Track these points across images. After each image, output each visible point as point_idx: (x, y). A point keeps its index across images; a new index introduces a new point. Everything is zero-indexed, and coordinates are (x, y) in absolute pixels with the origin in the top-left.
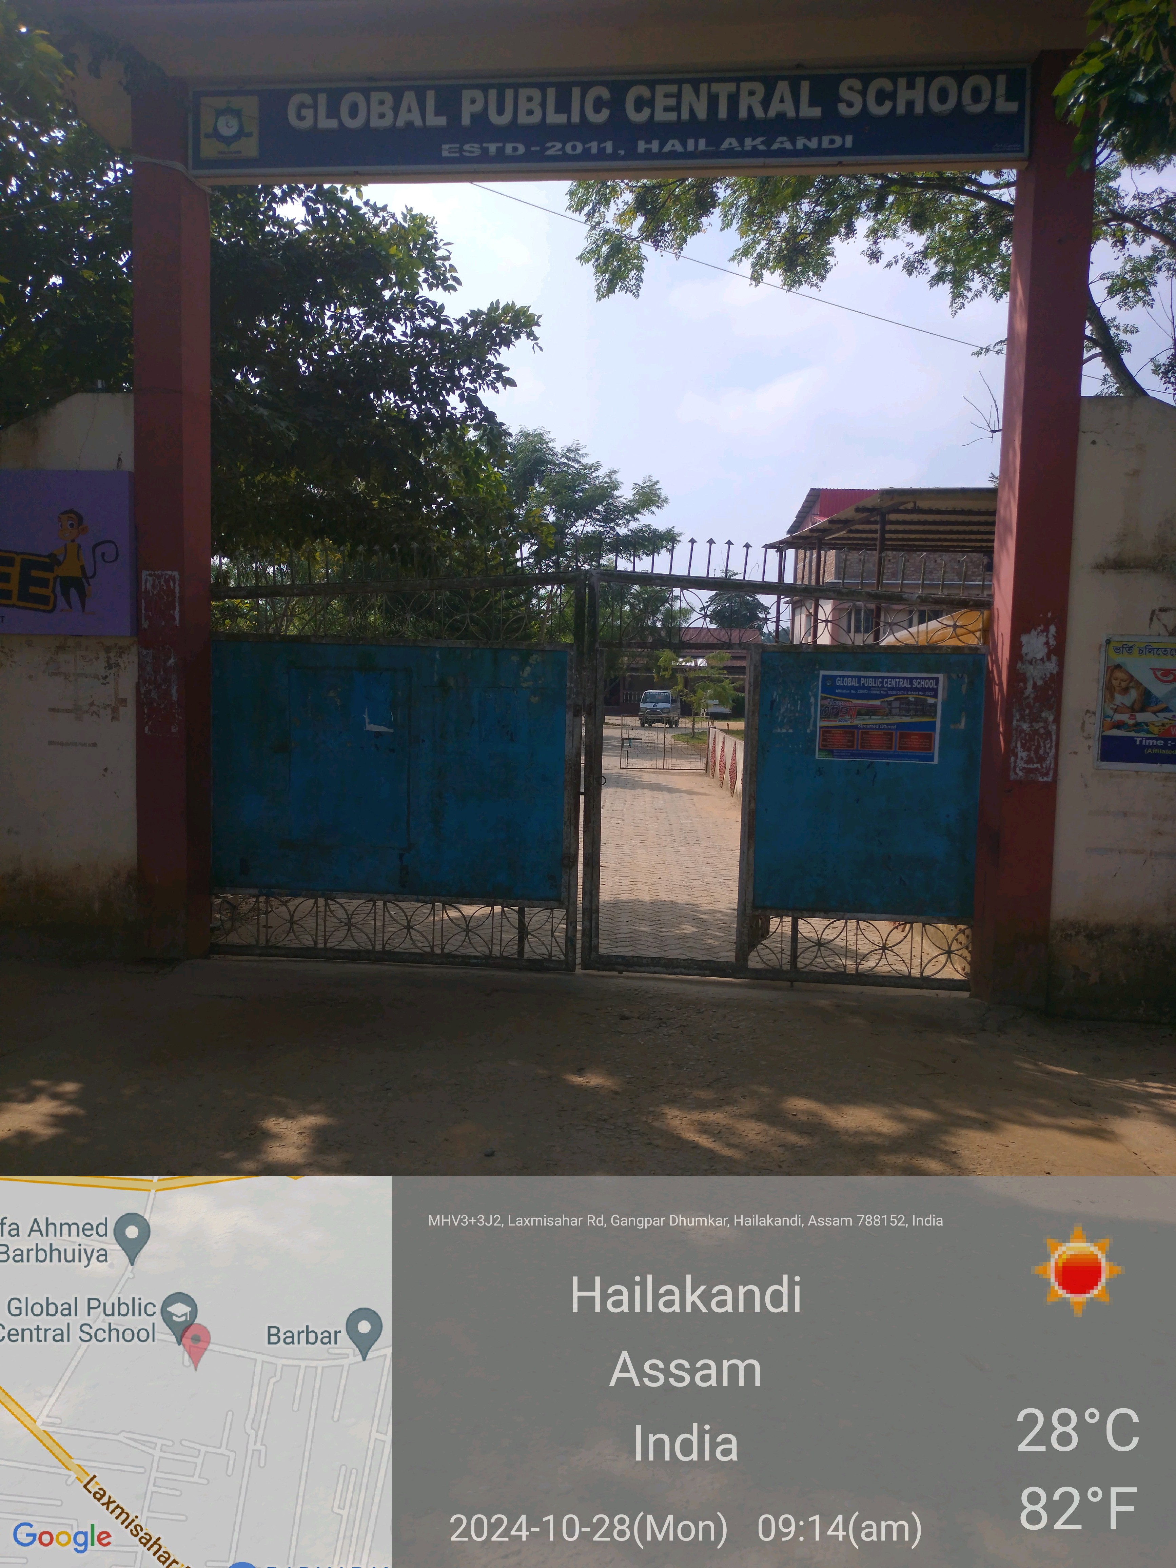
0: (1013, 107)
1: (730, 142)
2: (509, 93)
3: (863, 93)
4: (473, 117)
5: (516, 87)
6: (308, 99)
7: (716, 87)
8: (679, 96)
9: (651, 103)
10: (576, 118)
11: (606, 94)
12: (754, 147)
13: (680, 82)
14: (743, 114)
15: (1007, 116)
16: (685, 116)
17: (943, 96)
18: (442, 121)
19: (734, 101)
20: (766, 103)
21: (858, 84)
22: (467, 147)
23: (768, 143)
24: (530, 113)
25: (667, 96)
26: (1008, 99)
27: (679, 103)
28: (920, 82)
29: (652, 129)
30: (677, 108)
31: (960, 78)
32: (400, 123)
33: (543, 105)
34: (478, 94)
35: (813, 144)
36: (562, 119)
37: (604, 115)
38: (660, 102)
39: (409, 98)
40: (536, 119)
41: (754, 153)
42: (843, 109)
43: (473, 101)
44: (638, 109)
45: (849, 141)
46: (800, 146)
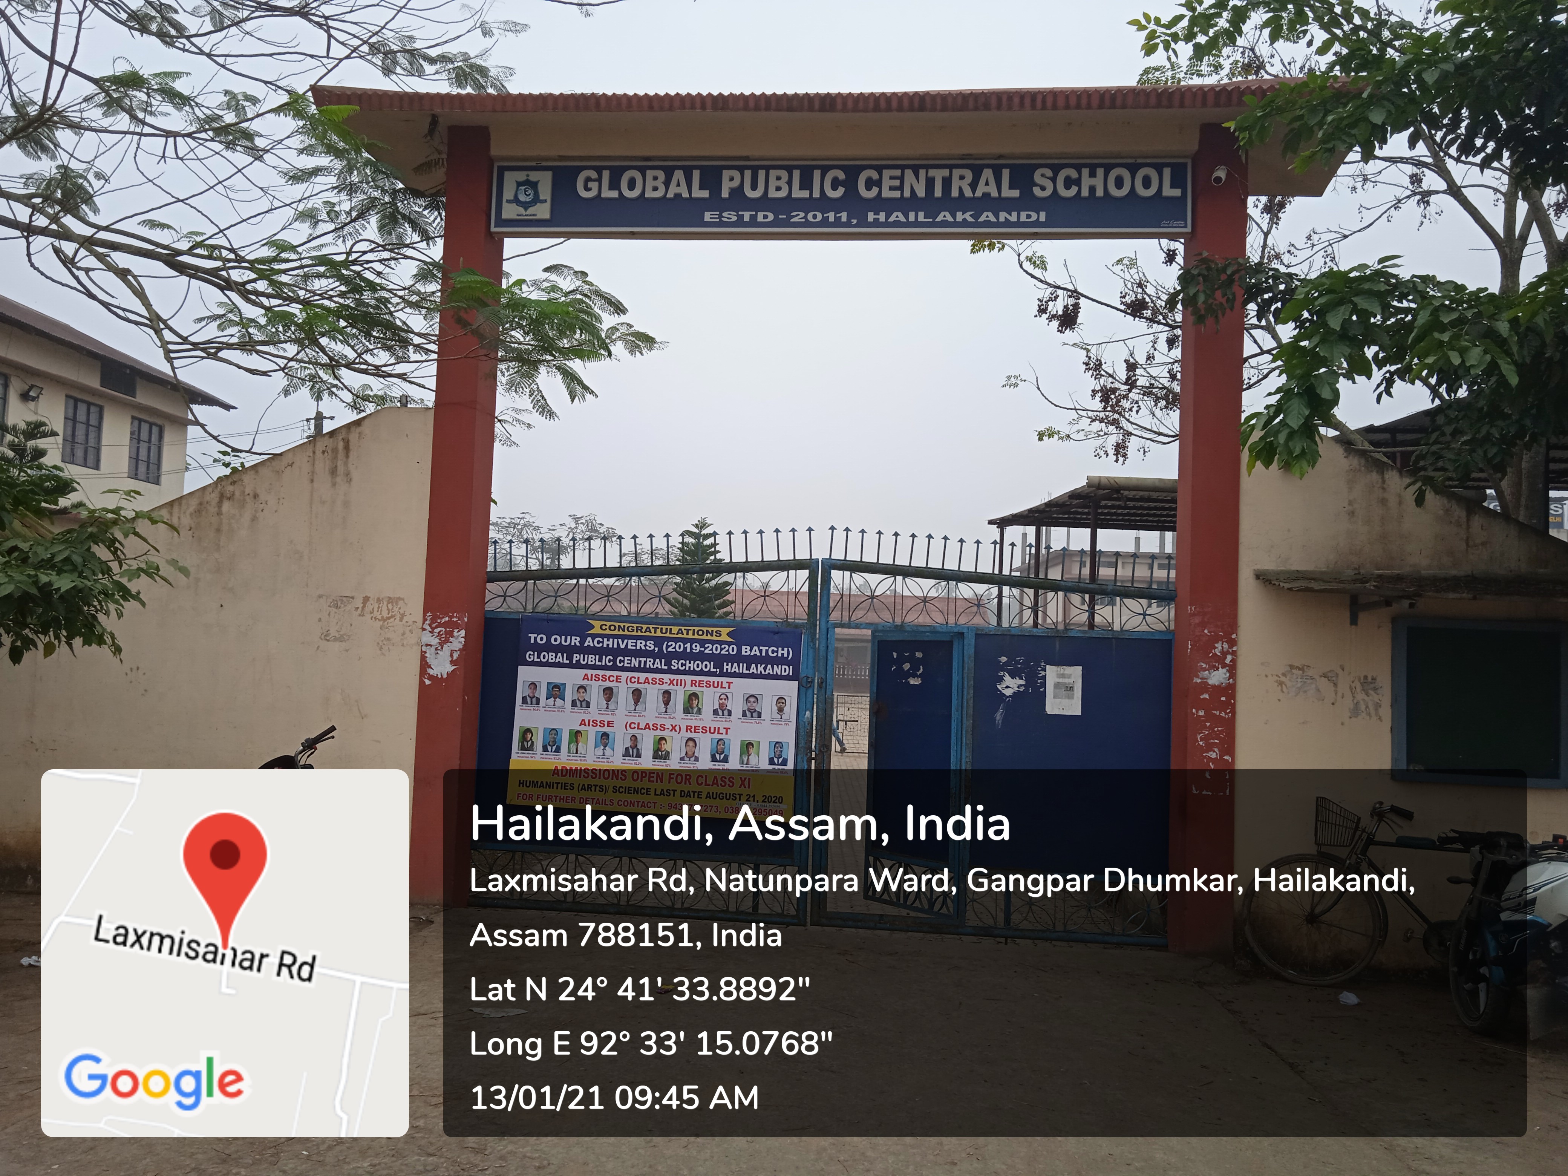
0: (1177, 192)
1: (945, 216)
2: (762, 174)
3: (1054, 180)
4: (732, 190)
5: (767, 169)
6: (594, 175)
7: (932, 173)
8: (902, 178)
9: (879, 183)
10: (816, 194)
11: (841, 175)
12: (964, 219)
13: (903, 168)
14: (955, 193)
15: (1172, 199)
17: (1119, 183)
18: (705, 194)
19: (947, 183)
20: (974, 186)
21: (1049, 173)
22: (725, 214)
24: (778, 189)
25: (891, 178)
26: (1173, 186)
27: (902, 183)
28: (1100, 172)
29: (880, 203)
30: (901, 188)
31: (1133, 169)
32: (670, 195)
33: (790, 183)
34: (736, 174)
35: (1013, 218)
36: (805, 194)
37: (840, 192)
38: (886, 183)
39: (679, 175)
40: (783, 194)
41: (965, 223)
42: (1037, 191)
43: (732, 179)
44: (868, 188)
45: (1043, 217)
46: (1002, 219)
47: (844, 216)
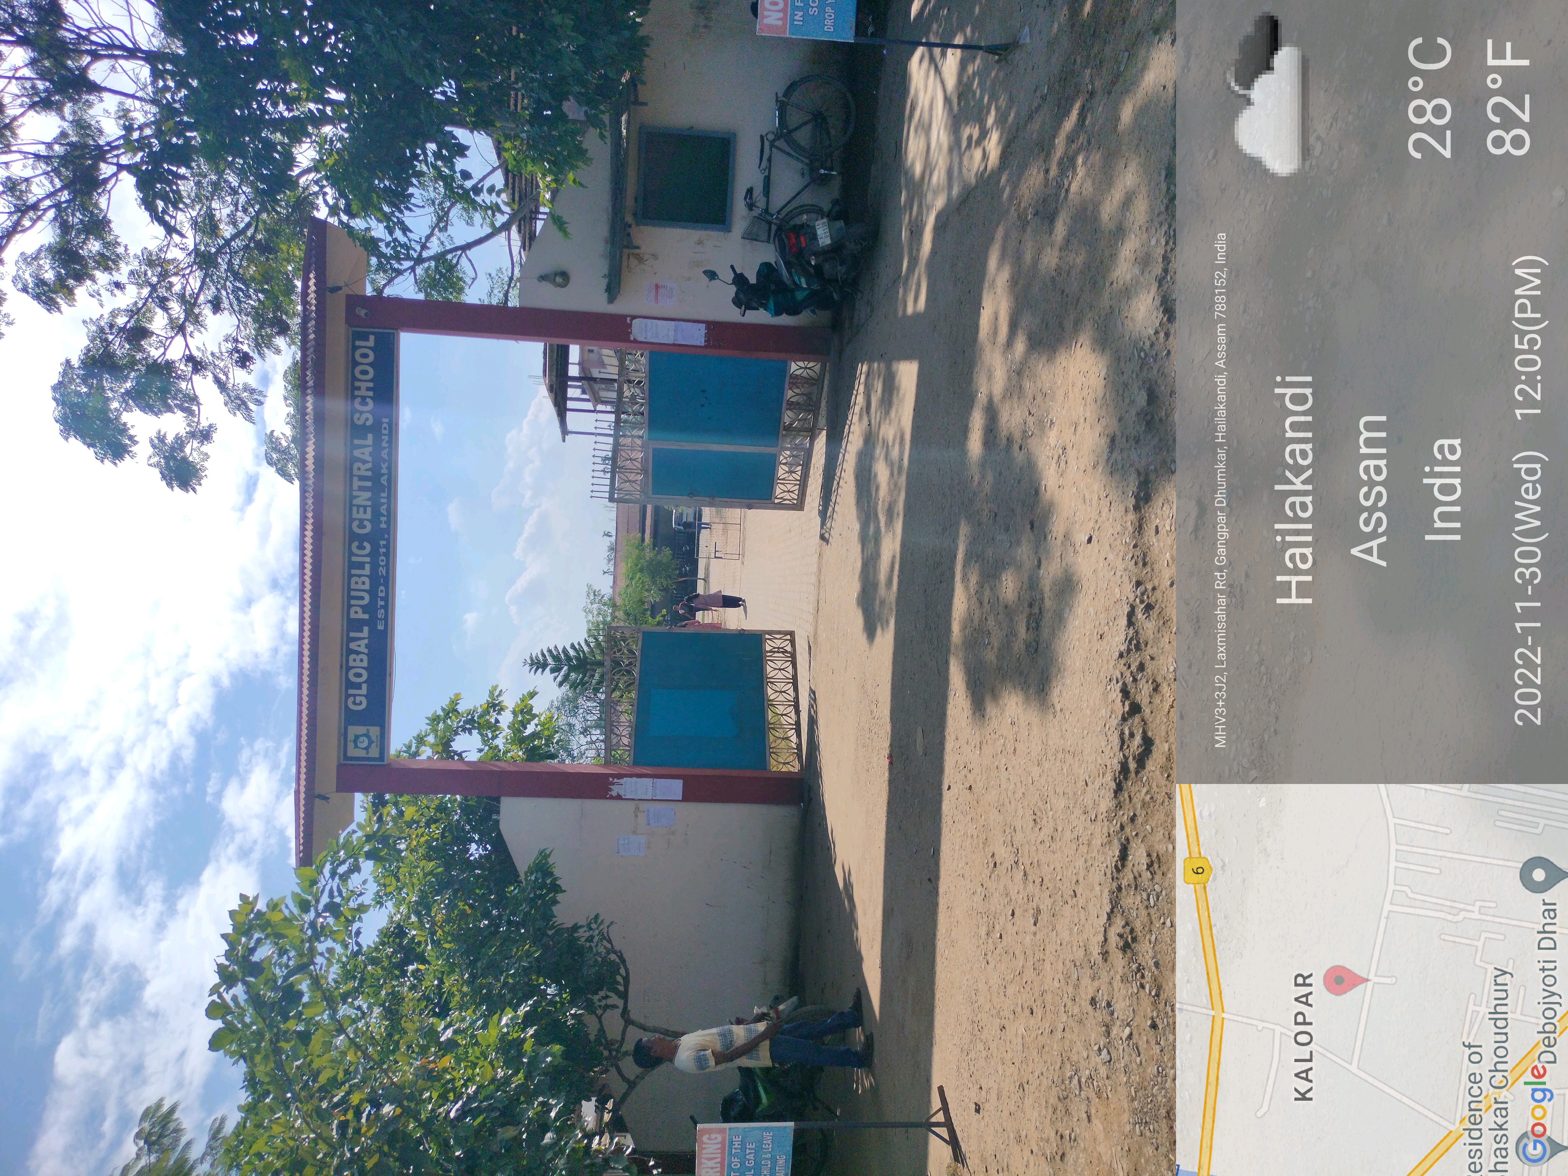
0: (372, 338)
1: (383, 481)
2: (353, 593)
4: (364, 613)
6: (351, 699)
8: (358, 506)
9: (361, 521)
10: (368, 559)
11: (356, 544)
12: (386, 469)
15: (376, 341)
16: (369, 503)
17: (364, 372)
18: (366, 629)
19: (362, 478)
20: (364, 462)
21: (357, 415)
22: (380, 617)
23: (384, 461)
24: (363, 583)
25: (358, 512)
26: (368, 340)
27: (362, 506)
29: (375, 520)
33: (360, 576)
35: (386, 439)
37: (367, 545)
39: (353, 646)
40: (367, 580)
41: (389, 469)
43: (356, 612)
44: (365, 527)
46: (386, 445)
47: (383, 542)
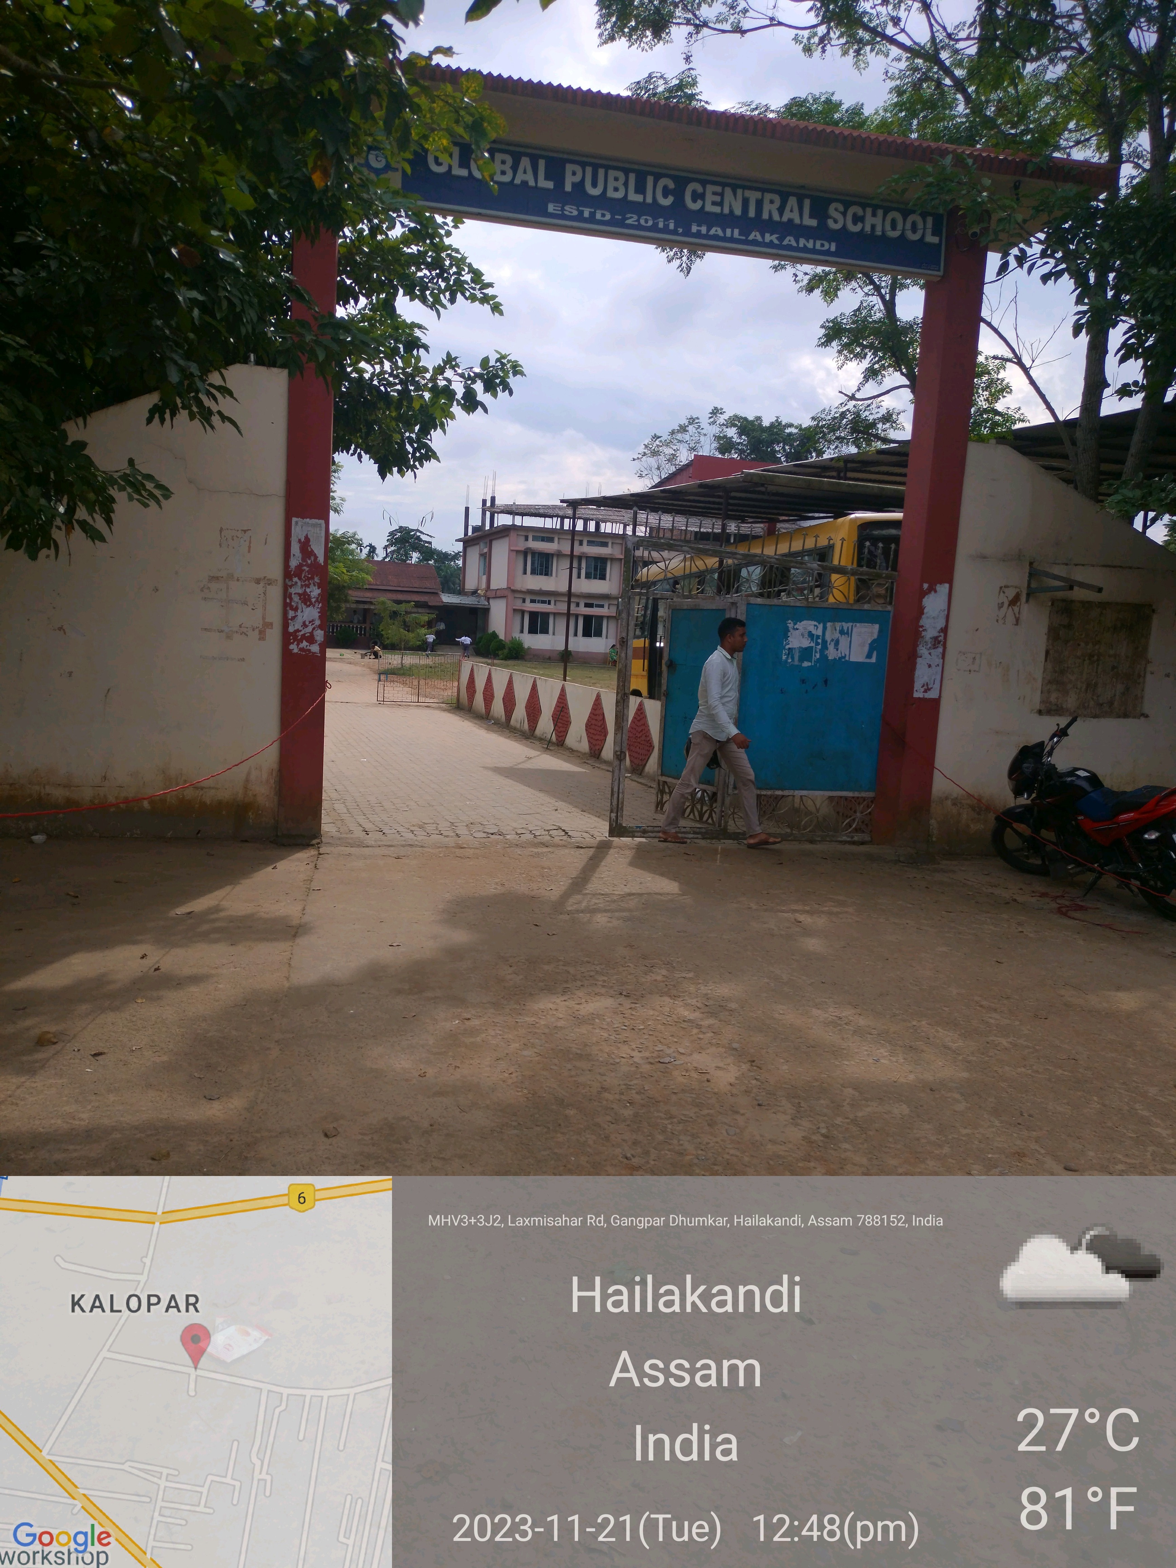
0: (935, 240)
1: (755, 235)
2: (601, 172)
3: (844, 214)
4: (574, 185)
5: (607, 168)
7: (748, 193)
8: (722, 195)
9: (702, 196)
10: (649, 200)
12: (771, 241)
13: (724, 185)
14: (765, 216)
16: (726, 211)
17: (894, 225)
18: (550, 185)
19: (759, 204)
20: (781, 210)
21: (841, 208)
22: (567, 208)
23: (781, 239)
24: (616, 189)
25: (715, 193)
26: (933, 234)
27: (722, 199)
28: (880, 212)
29: (702, 216)
30: (721, 204)
31: (905, 214)
32: (517, 181)
33: (626, 184)
34: (578, 169)
35: (810, 245)
36: (639, 198)
37: (669, 200)
38: (710, 198)
39: (525, 162)
40: (619, 195)
41: (771, 245)
42: (830, 223)
43: (574, 174)
44: (694, 200)
45: (833, 248)
47: (671, 224)
